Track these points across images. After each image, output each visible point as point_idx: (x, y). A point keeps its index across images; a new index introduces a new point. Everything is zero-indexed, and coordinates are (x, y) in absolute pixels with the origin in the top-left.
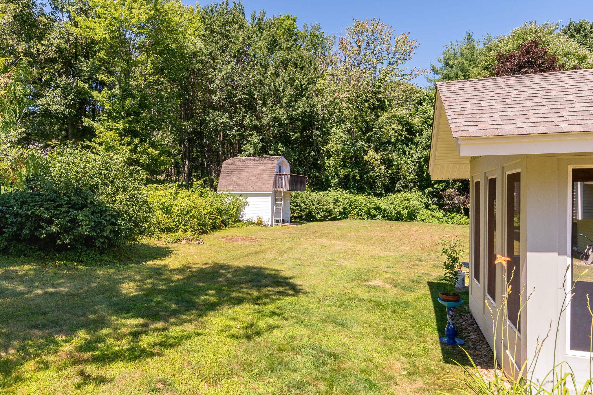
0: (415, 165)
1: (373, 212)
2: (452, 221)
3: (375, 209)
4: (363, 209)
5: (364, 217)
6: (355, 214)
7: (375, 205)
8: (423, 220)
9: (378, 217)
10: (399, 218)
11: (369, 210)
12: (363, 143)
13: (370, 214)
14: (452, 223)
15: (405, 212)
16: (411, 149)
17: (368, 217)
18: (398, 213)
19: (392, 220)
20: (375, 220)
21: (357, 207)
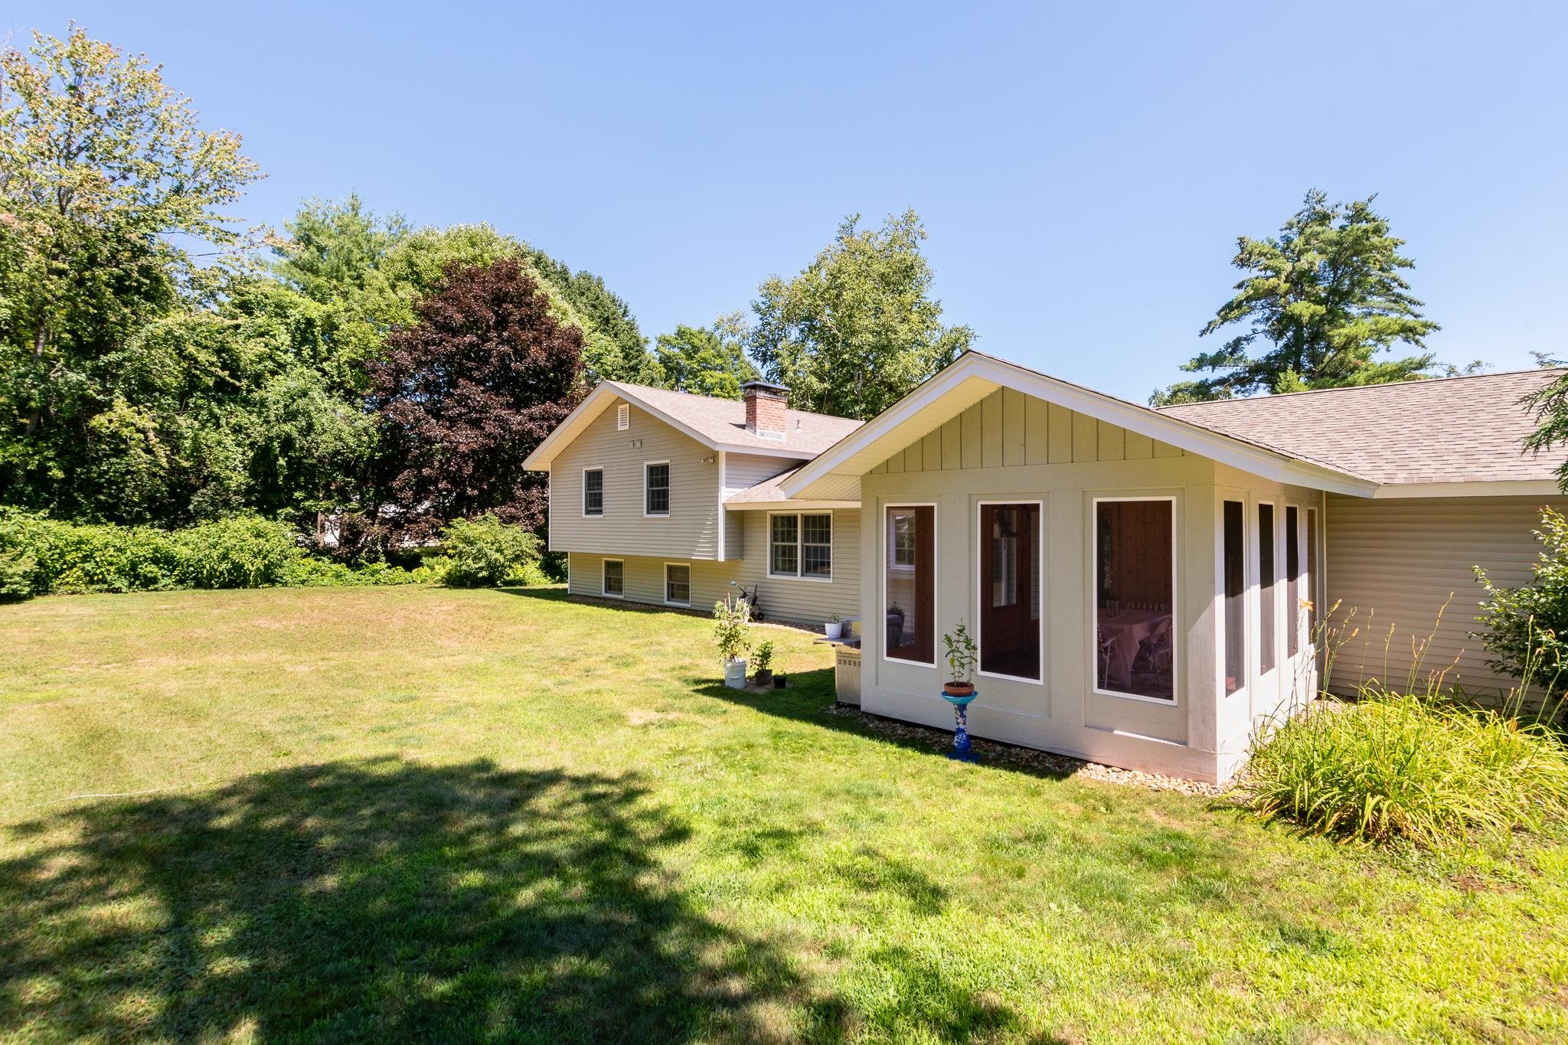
0: (244, 454)
1: (150, 569)
2: (373, 580)
3: (155, 561)
4: (111, 564)
5: (117, 585)
6: (78, 578)
7: (156, 550)
8: (303, 582)
9: (167, 581)
10: (236, 579)
11: (134, 566)
12: (83, 377)
13: (137, 577)
14: (376, 583)
15: (253, 566)
16: (231, 413)
17: (131, 584)
18: (238, 567)
19: (211, 587)
20: (156, 590)
21: (85, 559)
